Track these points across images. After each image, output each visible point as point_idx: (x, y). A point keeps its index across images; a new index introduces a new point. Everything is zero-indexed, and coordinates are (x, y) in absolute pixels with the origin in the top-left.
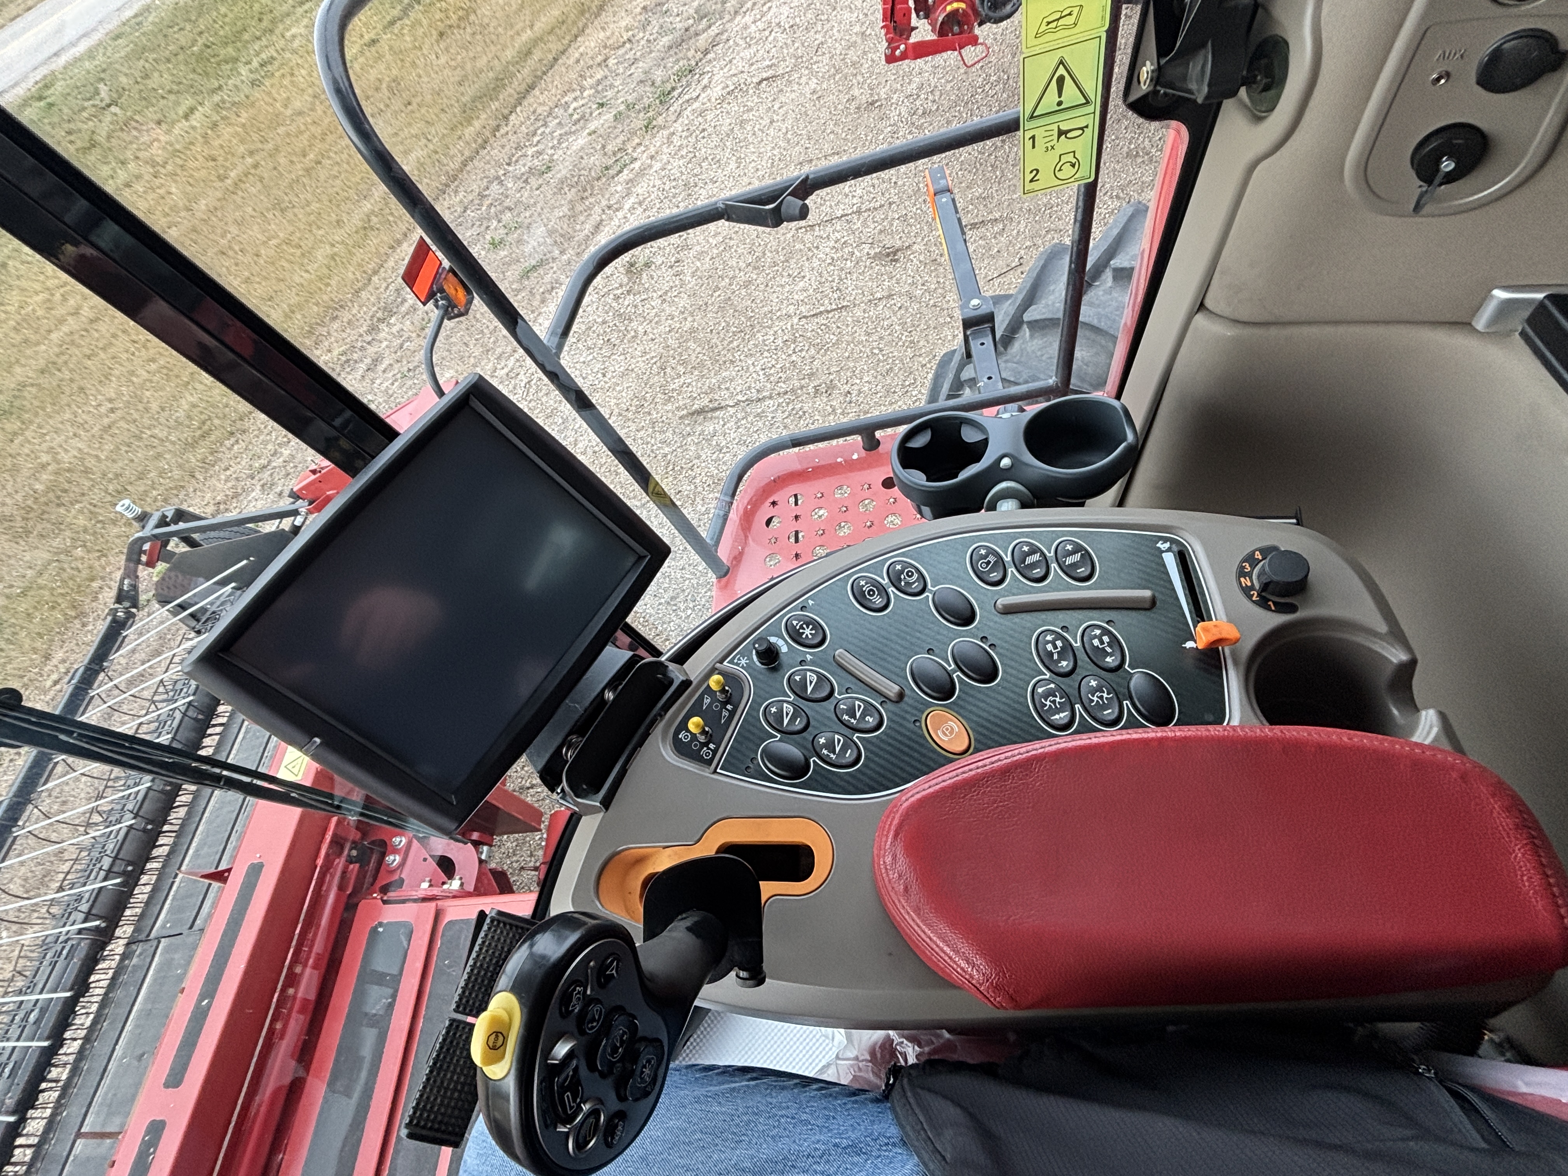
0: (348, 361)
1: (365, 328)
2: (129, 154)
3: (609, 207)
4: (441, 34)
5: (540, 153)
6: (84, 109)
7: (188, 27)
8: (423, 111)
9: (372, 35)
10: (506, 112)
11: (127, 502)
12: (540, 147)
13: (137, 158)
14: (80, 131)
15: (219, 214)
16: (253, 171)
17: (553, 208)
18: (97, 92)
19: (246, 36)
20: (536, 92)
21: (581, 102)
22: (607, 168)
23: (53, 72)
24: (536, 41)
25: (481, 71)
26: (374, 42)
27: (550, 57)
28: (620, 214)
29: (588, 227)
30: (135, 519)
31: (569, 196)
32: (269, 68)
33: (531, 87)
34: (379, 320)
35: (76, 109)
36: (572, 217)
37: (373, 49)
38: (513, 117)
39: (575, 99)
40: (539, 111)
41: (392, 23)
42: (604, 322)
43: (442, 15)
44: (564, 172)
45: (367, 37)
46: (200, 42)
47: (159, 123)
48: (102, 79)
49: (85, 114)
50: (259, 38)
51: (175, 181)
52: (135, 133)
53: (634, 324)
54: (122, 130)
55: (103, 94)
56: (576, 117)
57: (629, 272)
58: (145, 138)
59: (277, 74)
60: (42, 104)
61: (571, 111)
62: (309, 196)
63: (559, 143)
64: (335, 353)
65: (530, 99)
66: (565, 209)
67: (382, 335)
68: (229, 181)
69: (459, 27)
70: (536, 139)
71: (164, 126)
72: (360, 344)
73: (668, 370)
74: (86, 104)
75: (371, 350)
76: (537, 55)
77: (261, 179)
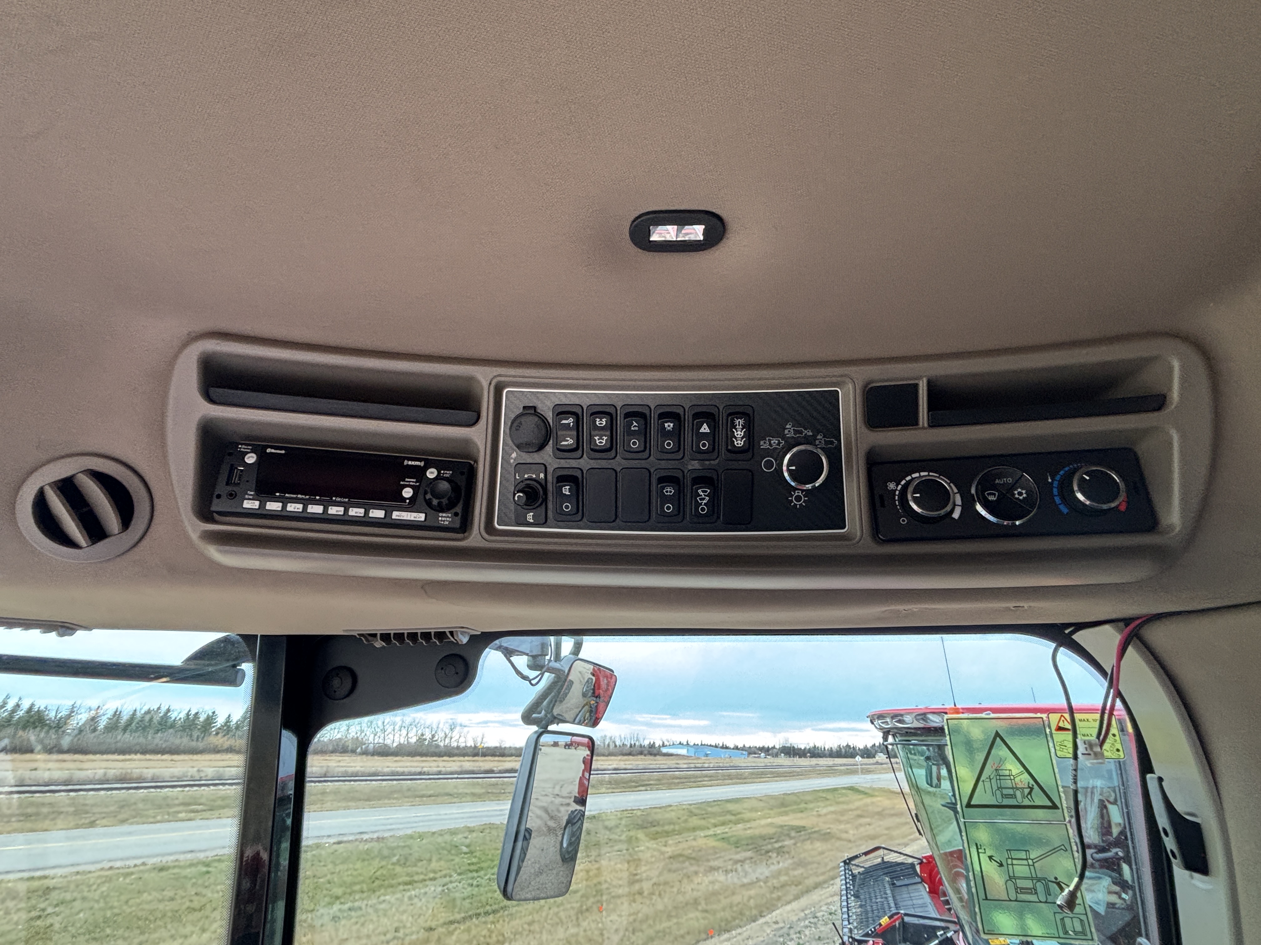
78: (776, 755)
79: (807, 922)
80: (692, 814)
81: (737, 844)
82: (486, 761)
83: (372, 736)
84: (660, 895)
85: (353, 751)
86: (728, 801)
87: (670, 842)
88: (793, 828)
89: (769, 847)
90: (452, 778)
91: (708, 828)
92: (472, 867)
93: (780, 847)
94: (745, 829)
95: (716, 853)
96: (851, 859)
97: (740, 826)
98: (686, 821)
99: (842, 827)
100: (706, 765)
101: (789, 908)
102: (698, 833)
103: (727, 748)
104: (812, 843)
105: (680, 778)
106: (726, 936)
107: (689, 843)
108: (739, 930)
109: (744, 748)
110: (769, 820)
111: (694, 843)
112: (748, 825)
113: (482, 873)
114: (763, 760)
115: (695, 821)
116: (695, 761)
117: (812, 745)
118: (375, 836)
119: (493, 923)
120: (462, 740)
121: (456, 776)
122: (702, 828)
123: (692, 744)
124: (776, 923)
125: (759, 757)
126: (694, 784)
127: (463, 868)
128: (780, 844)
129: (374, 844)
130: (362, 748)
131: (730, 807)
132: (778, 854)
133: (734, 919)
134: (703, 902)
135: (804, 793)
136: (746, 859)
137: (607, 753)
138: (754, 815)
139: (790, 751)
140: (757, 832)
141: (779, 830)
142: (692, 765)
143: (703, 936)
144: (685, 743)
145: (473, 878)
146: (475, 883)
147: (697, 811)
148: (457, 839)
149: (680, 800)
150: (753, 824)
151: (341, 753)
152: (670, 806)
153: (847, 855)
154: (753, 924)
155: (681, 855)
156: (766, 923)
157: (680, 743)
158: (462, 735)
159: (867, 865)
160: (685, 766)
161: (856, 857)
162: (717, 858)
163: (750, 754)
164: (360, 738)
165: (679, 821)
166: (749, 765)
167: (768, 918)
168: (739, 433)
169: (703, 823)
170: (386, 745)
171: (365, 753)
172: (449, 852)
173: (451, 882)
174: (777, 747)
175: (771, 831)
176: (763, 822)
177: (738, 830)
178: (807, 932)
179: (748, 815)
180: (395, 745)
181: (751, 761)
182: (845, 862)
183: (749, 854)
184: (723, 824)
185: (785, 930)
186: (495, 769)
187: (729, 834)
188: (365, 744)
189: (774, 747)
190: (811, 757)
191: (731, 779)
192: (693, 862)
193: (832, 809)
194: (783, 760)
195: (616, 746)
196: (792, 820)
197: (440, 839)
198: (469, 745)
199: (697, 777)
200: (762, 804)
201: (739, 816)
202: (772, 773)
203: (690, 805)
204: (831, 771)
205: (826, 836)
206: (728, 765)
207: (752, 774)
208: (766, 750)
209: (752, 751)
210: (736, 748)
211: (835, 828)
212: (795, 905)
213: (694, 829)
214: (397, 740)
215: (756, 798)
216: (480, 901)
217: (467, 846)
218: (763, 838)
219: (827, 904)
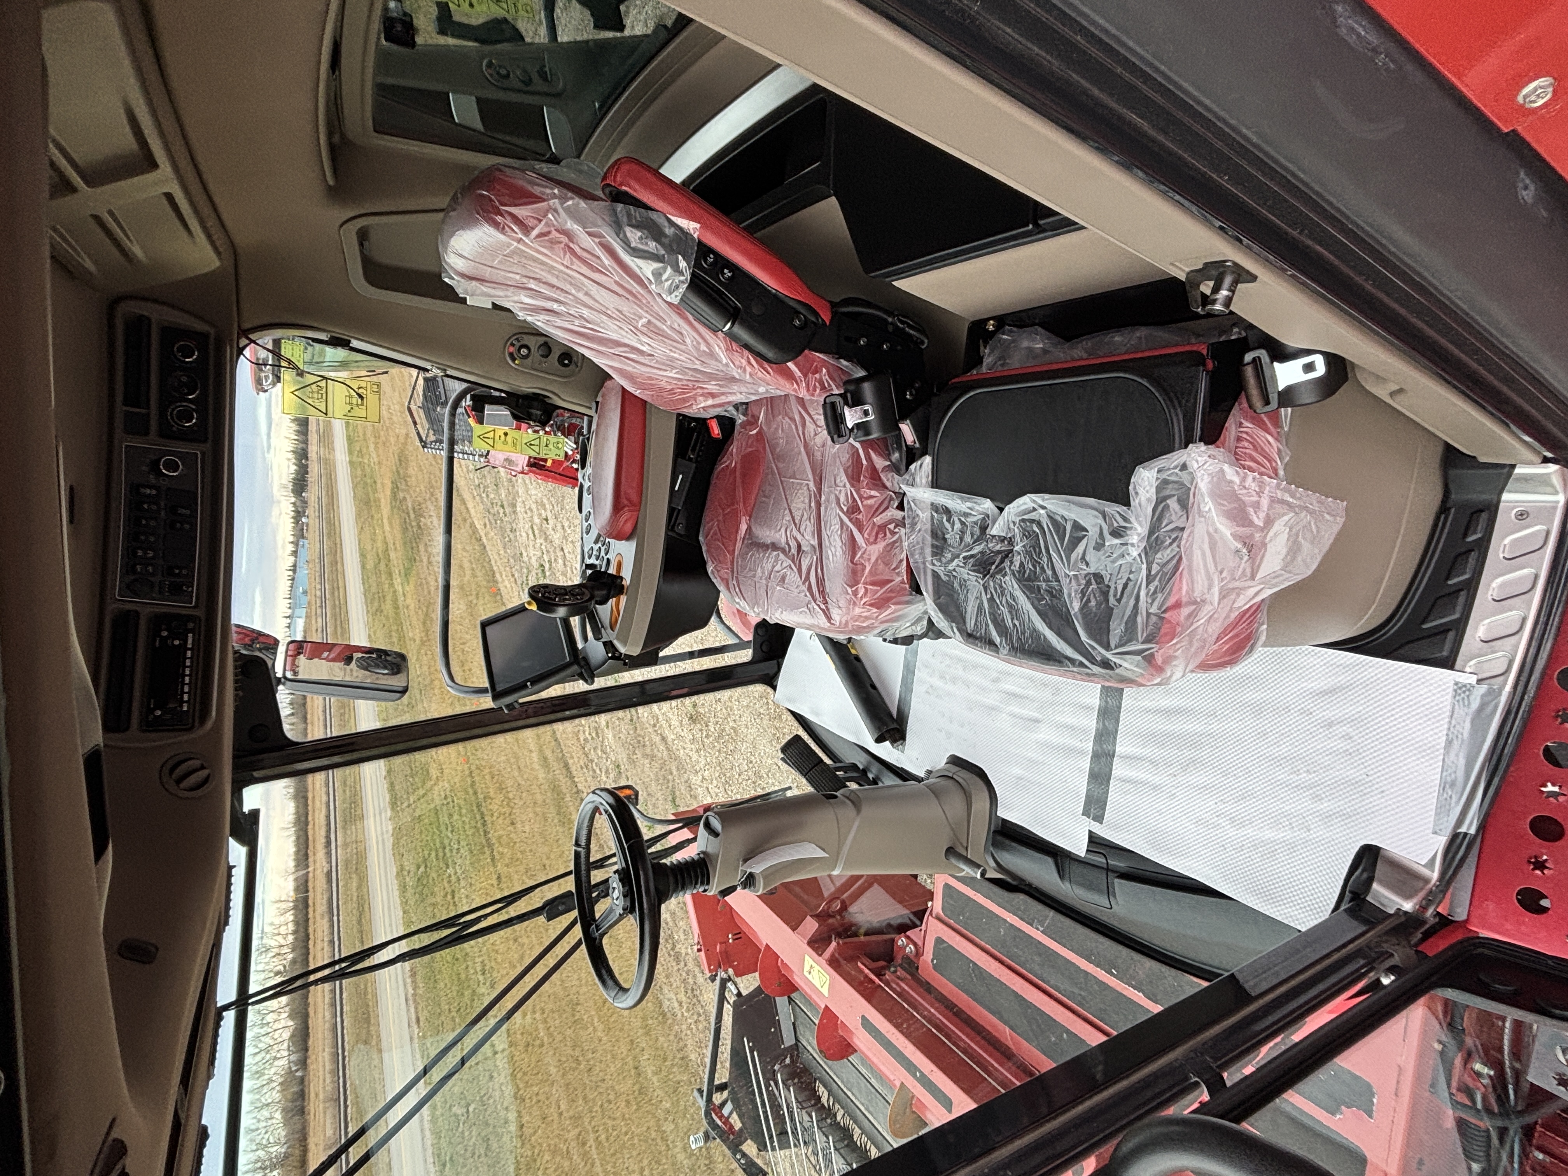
0: (693, 990)
1: (674, 964)
2: (503, 1113)
3: (655, 726)
4: (513, 823)
5: (607, 771)
6: (463, 1132)
7: (443, 1018)
8: (552, 857)
9: (495, 877)
10: (575, 790)
11: (692, 1138)
12: (604, 770)
13: (507, 1108)
14: (475, 1144)
15: (564, 1059)
16: (545, 1015)
17: (643, 771)
18: (456, 1115)
19: (463, 976)
20: (571, 762)
21: (587, 728)
22: (632, 720)
23: (432, 1145)
24: (541, 751)
25: (544, 801)
26: (499, 878)
27: (553, 743)
28: (661, 718)
29: (662, 748)
30: (706, 1141)
31: (639, 756)
32: (487, 968)
33: (566, 766)
34: (673, 949)
35: (460, 1139)
36: (652, 757)
37: (503, 880)
38: (580, 786)
39: (584, 732)
40: (582, 763)
41: (493, 860)
42: (719, 751)
43: (502, 817)
44: (624, 755)
45: (495, 882)
46: (454, 1014)
47: (491, 1077)
48: (451, 1106)
49: (466, 1134)
50: (467, 967)
51: (532, 1085)
52: (491, 1101)
53: (727, 728)
54: (486, 1110)
55: (459, 1112)
56: (594, 735)
57: (694, 722)
58: (497, 1094)
59: (493, 964)
60: (448, 1165)
61: (589, 738)
62: (576, 977)
63: (605, 753)
64: (684, 999)
65: (573, 769)
66: (647, 761)
67: (683, 951)
68: (546, 1039)
69: (512, 808)
70: (598, 771)
71: (495, 1074)
72: (684, 974)
73: (762, 711)
74: (460, 1130)
75: (691, 965)
76: (548, 753)
77: (553, 1011)
78: (305, 502)
79: (484, 495)
80: (379, 610)
81: (412, 560)
82: (314, 888)
83: (276, 1063)
84: (464, 644)
85: (302, 1080)
86: (363, 567)
87: (411, 634)
88: (394, 494)
89: (414, 524)
90: (339, 922)
91: (395, 592)
92: (441, 854)
93: (415, 512)
94: (395, 549)
95: (421, 584)
96: (421, 440)
97: (393, 555)
98: (387, 618)
99: (392, 440)
100: (318, 593)
101: (472, 511)
102: (400, 603)
103: (295, 566)
104: (410, 477)
105: (336, 628)
106: (497, 575)
107: (412, 613)
108: (493, 562)
109: (296, 544)
110: (385, 521)
111: (412, 607)
112: (391, 546)
113: (446, 842)
114: (311, 518)
115: (388, 607)
116: (313, 608)
117: (291, 456)
118: (409, 980)
119: (492, 815)
120: (283, 930)
121: (335, 918)
122: (395, 600)
123: (289, 612)
124: (485, 525)
125: (307, 524)
126: (344, 609)
127: (441, 864)
128: (411, 512)
129: (418, 978)
130: (297, 1071)
131: (370, 565)
132: (421, 515)
133: (483, 566)
134: (470, 598)
135: (353, 476)
136: (426, 551)
137: (302, 726)
138: (380, 538)
139: (300, 484)
140: (399, 536)
141: (395, 510)
142: (319, 611)
143: (499, 597)
144: (288, 621)
145: (451, 850)
146: (456, 846)
147: (376, 604)
148: (410, 882)
149: (362, 625)
150: (390, 540)
151: (303, 1099)
152: (369, 636)
153: (417, 443)
154: (488, 548)
155: (424, 623)
156: (486, 535)
157: (289, 627)
158: (276, 931)
159: (427, 426)
160: (319, 620)
161: (418, 434)
162: (427, 583)
163: (303, 537)
164: (280, 1080)
165: (387, 625)
166: (317, 539)
167: (482, 534)
168: (148, 491)
169: (389, 598)
170: (292, 1036)
171: (303, 1063)
172: (424, 886)
173: (456, 873)
174: (293, 500)
175: (397, 522)
176: (387, 528)
177: (396, 557)
178: (492, 496)
179: (380, 544)
180: (291, 1023)
181: (313, 535)
182: (424, 447)
183: (422, 548)
184: (390, 574)
185: (491, 517)
186: (325, 870)
187: (401, 567)
188: (290, 1068)
189: (294, 504)
190: (307, 459)
191: (336, 563)
192: (431, 610)
193: (372, 447)
194: (312, 494)
195: (292, 714)
196: (384, 496)
197: (411, 902)
198: (291, 918)
199: (335, 605)
200: (366, 529)
201: (381, 556)
202: (328, 512)
203: (368, 612)
204: (326, 438)
205: (402, 459)
206: (318, 565)
207: (329, 535)
208: (298, 515)
209: (300, 533)
210: (295, 553)
211: (394, 449)
212: (470, 505)
213: (397, 608)
214: (283, 1023)
215: (360, 534)
216: (473, 835)
217: (419, 867)
218: (405, 530)
219: (468, 471)
